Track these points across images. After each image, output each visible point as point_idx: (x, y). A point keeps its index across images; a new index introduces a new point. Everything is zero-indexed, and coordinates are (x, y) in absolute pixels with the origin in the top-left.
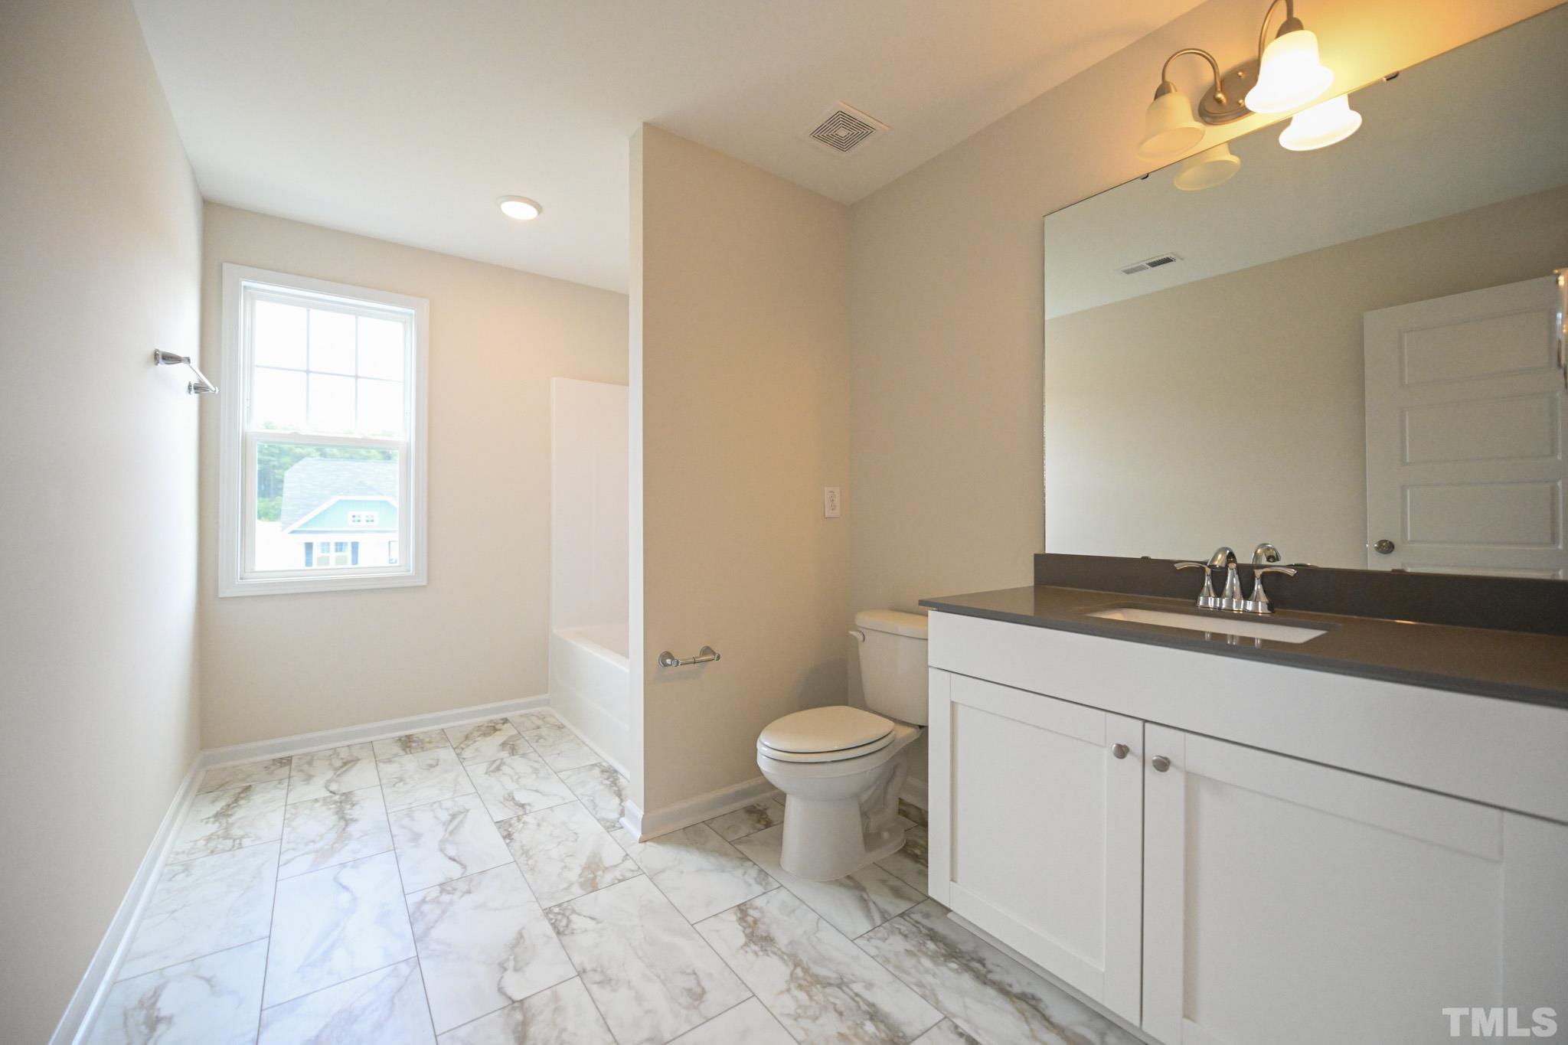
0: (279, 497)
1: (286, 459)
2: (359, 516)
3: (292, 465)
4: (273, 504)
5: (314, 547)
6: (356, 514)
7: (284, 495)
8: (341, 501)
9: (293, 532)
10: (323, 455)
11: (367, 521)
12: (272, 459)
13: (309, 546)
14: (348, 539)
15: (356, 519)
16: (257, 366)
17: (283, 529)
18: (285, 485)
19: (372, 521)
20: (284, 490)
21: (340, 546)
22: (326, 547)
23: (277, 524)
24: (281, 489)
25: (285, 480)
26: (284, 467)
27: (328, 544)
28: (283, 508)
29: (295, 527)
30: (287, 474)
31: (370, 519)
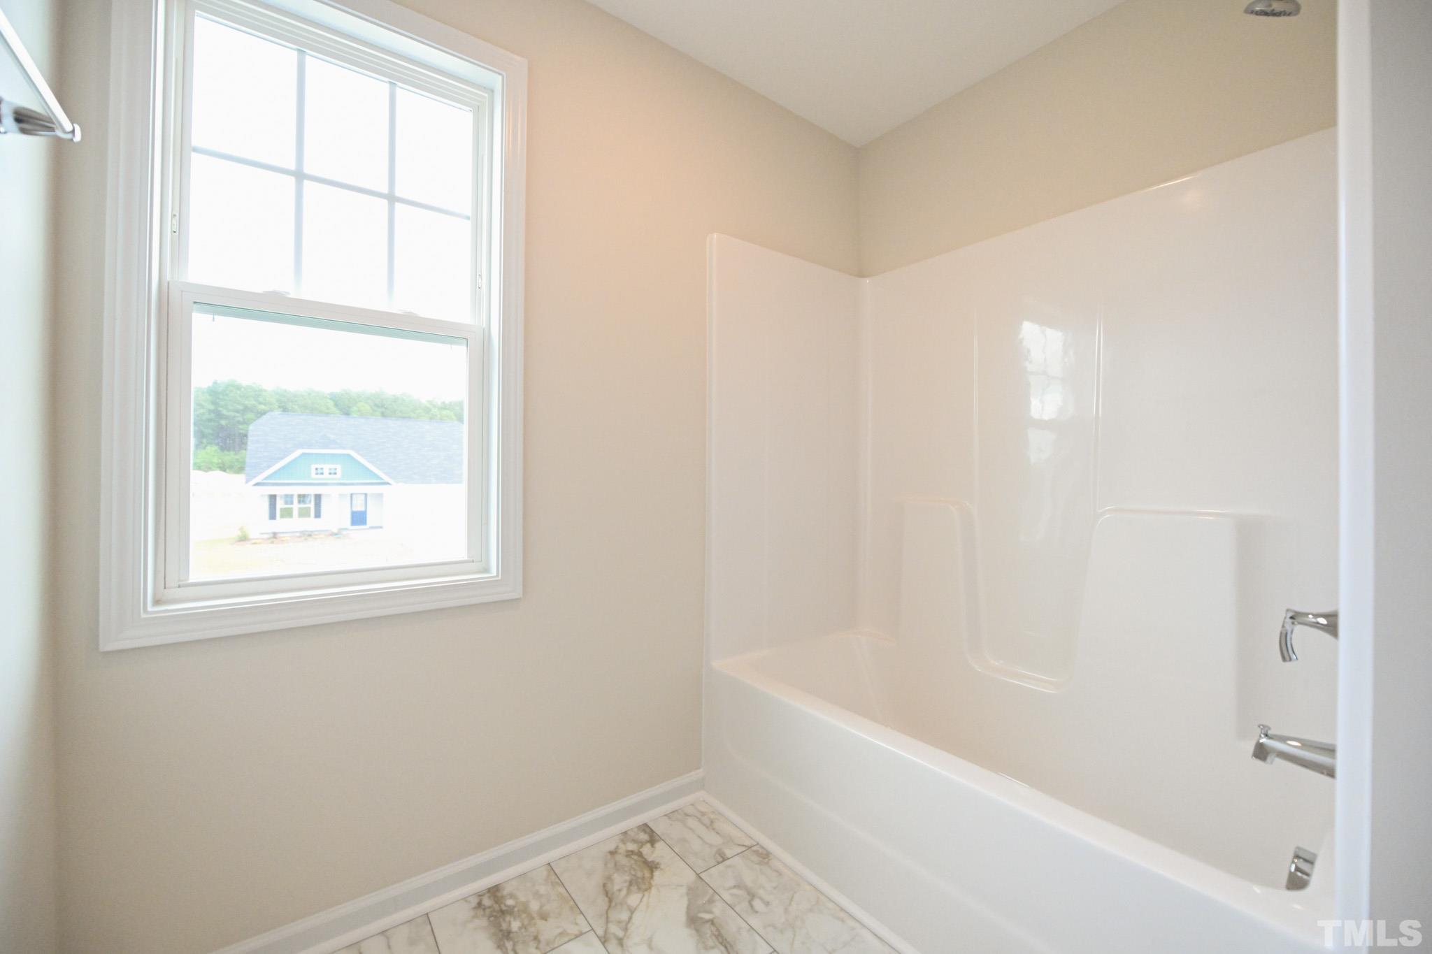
0: (244, 451)
1: (249, 416)
2: (322, 469)
3: (255, 420)
4: (237, 457)
5: (278, 499)
6: (319, 466)
7: (249, 448)
8: (304, 454)
9: (257, 484)
10: (285, 410)
11: (330, 474)
12: (237, 414)
13: (273, 498)
14: (312, 491)
15: (319, 471)
16: (195, 150)
17: (247, 481)
18: (250, 438)
19: (335, 474)
20: (249, 443)
21: (302, 498)
22: (289, 499)
23: (241, 477)
24: (246, 444)
25: (249, 435)
26: (247, 422)
27: (292, 496)
28: (247, 460)
29: (259, 479)
30: (251, 427)
31: (332, 471)
